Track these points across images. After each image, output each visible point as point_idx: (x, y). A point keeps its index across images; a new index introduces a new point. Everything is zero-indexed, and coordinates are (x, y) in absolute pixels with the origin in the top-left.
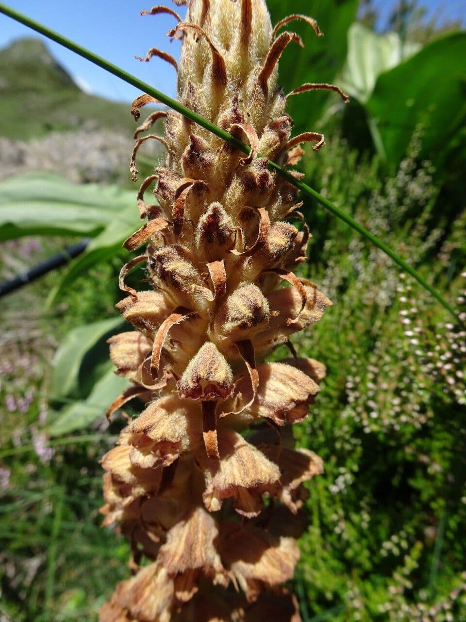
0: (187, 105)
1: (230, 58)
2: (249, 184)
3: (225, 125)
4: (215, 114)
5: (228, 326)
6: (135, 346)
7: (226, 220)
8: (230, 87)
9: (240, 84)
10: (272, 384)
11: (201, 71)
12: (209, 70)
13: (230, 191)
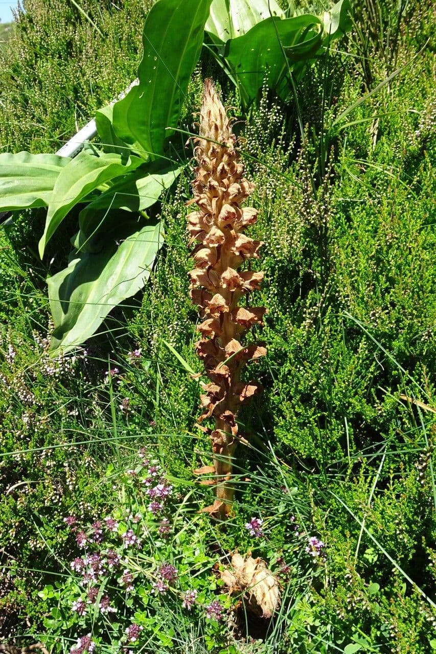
0: (208, 137)
1: (218, 123)
2: (230, 156)
3: (221, 142)
4: (216, 139)
5: (231, 197)
6: (196, 216)
7: (226, 167)
8: (219, 131)
9: (222, 129)
10: (245, 214)
11: (210, 128)
12: (213, 127)
13: (224, 158)
